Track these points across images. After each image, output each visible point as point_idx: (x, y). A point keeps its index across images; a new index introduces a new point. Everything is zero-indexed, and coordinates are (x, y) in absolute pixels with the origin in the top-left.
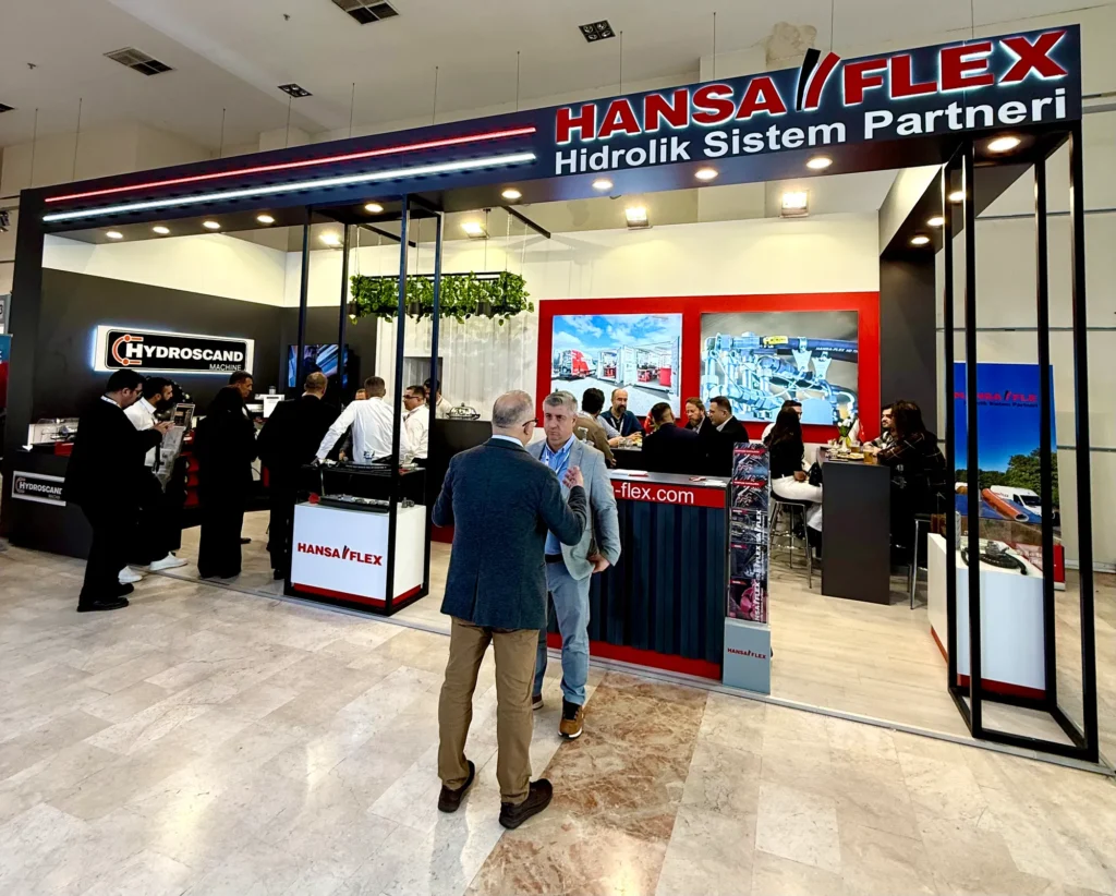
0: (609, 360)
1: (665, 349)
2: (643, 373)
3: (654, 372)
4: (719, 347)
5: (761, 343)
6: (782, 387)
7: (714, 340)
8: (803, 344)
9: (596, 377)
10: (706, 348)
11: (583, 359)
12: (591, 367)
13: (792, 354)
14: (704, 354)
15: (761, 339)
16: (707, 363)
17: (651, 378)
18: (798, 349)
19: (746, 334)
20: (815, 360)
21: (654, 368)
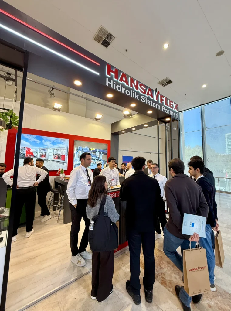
0: (43, 152)
1: (64, 149)
2: (56, 156)
3: (59, 156)
4: (79, 150)
5: (89, 150)
6: (93, 161)
7: (78, 148)
8: (98, 150)
10: (76, 150)
11: (31, 151)
12: (34, 154)
13: (95, 152)
14: (75, 152)
15: (89, 148)
16: (76, 154)
17: (58, 158)
18: (97, 151)
19: (86, 147)
20: (100, 154)
21: (59, 155)
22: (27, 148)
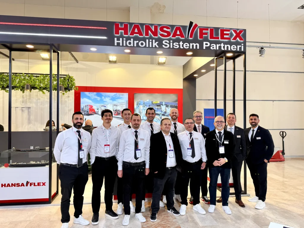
0: (103, 108)
1: (123, 105)
2: (115, 112)
4: (140, 104)
5: (152, 103)
6: (158, 116)
7: (138, 102)
9: (98, 114)
10: (136, 104)
11: (93, 108)
12: (96, 111)
14: (135, 106)
16: (136, 109)
17: (118, 114)
18: (162, 105)
19: (148, 100)
21: (119, 111)
22: (90, 105)
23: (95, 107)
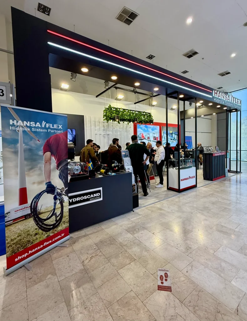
9: (146, 139)
23: (144, 135)
